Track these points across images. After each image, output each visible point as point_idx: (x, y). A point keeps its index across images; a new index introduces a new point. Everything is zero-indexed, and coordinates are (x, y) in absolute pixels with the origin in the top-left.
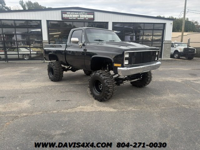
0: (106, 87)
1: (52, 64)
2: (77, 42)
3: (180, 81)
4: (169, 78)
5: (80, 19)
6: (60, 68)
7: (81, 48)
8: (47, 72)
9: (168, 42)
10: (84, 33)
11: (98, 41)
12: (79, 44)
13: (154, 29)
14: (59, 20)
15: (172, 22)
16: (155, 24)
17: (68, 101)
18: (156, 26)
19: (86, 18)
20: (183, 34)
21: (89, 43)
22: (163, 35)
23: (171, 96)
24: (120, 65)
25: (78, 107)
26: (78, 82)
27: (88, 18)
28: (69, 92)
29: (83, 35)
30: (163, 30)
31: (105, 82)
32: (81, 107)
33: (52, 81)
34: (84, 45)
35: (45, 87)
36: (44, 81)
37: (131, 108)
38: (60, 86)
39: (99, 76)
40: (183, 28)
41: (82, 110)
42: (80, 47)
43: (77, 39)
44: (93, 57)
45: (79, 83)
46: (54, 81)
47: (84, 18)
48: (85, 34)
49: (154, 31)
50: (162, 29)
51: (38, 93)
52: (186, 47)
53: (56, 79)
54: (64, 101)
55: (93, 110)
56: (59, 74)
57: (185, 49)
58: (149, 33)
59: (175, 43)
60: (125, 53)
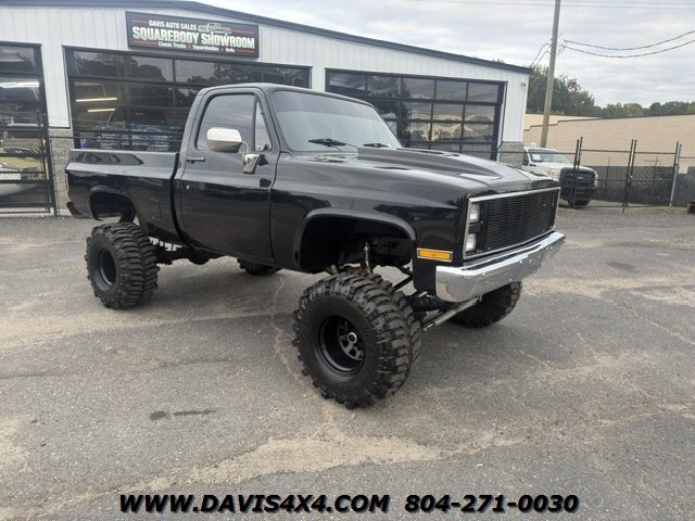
0: (385, 349)
1: (108, 234)
2: (234, 149)
3: (596, 294)
4: (555, 280)
5: (202, 48)
6: (144, 250)
7: (253, 173)
8: (82, 267)
9: (514, 147)
10: (265, 109)
11: (325, 144)
12: (241, 155)
13: (469, 100)
14: (115, 49)
15: (525, 79)
16: (471, 85)
17: (207, 412)
18: (474, 91)
19: (225, 47)
20: (547, 120)
21: (290, 152)
22: (496, 124)
23: (604, 361)
24: (445, 255)
25: (258, 445)
26: (222, 312)
27: (236, 48)
28: (196, 361)
29: (259, 118)
30: (498, 105)
31: (380, 327)
32: (273, 445)
33: (108, 306)
34: (262, 161)
35: (84, 339)
36: (71, 308)
37: (488, 436)
38: (149, 332)
39: (351, 299)
40: (548, 103)
41: (288, 465)
42: (248, 168)
43: (232, 136)
44: (312, 213)
45: (231, 315)
46: (115, 309)
47: (220, 47)
48: (267, 114)
49: (467, 106)
50: (494, 100)
51: (51, 373)
52: (571, 166)
53: (126, 299)
54: (186, 413)
55: (337, 462)
56: (141, 279)
57: (565, 173)
58: (450, 114)
59: (531, 152)
60: (470, 205)
